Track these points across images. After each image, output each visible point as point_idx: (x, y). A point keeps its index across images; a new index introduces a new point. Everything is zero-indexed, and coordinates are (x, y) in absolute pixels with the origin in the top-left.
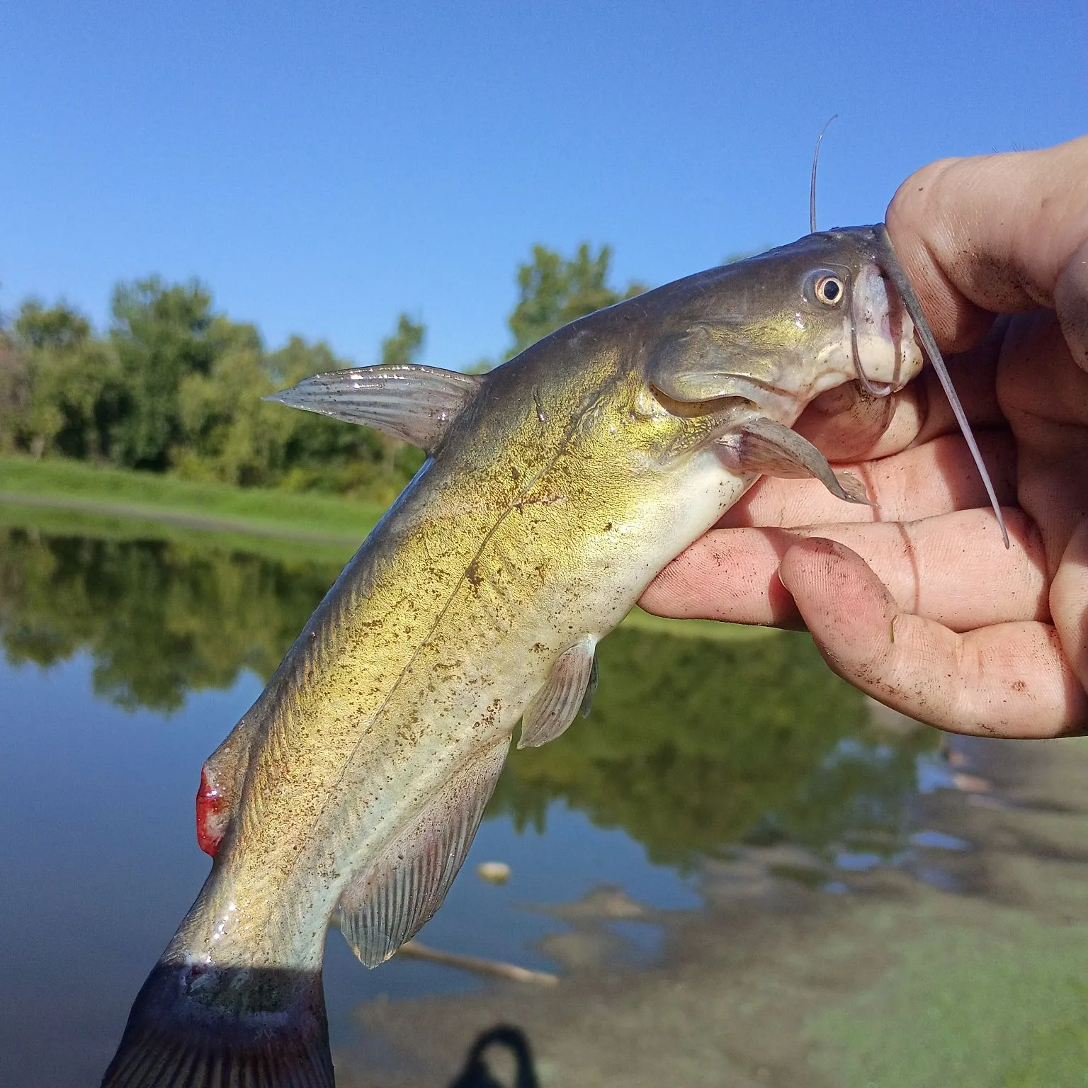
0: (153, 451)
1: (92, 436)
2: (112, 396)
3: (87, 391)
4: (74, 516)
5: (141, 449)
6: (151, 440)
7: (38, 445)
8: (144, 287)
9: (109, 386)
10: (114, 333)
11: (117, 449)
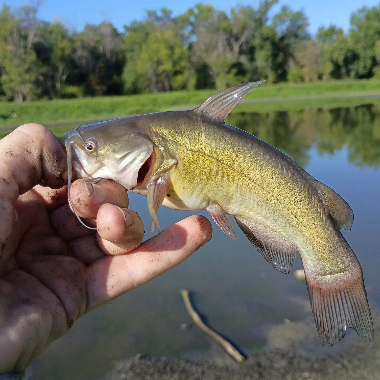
0: (366, 71)
1: (343, 71)
2: (349, 54)
3: (340, 54)
4: (335, 100)
5: (362, 71)
6: (365, 68)
7: (325, 77)
8: (361, 11)
9: (349, 50)
10: (352, 31)
11: (353, 74)
